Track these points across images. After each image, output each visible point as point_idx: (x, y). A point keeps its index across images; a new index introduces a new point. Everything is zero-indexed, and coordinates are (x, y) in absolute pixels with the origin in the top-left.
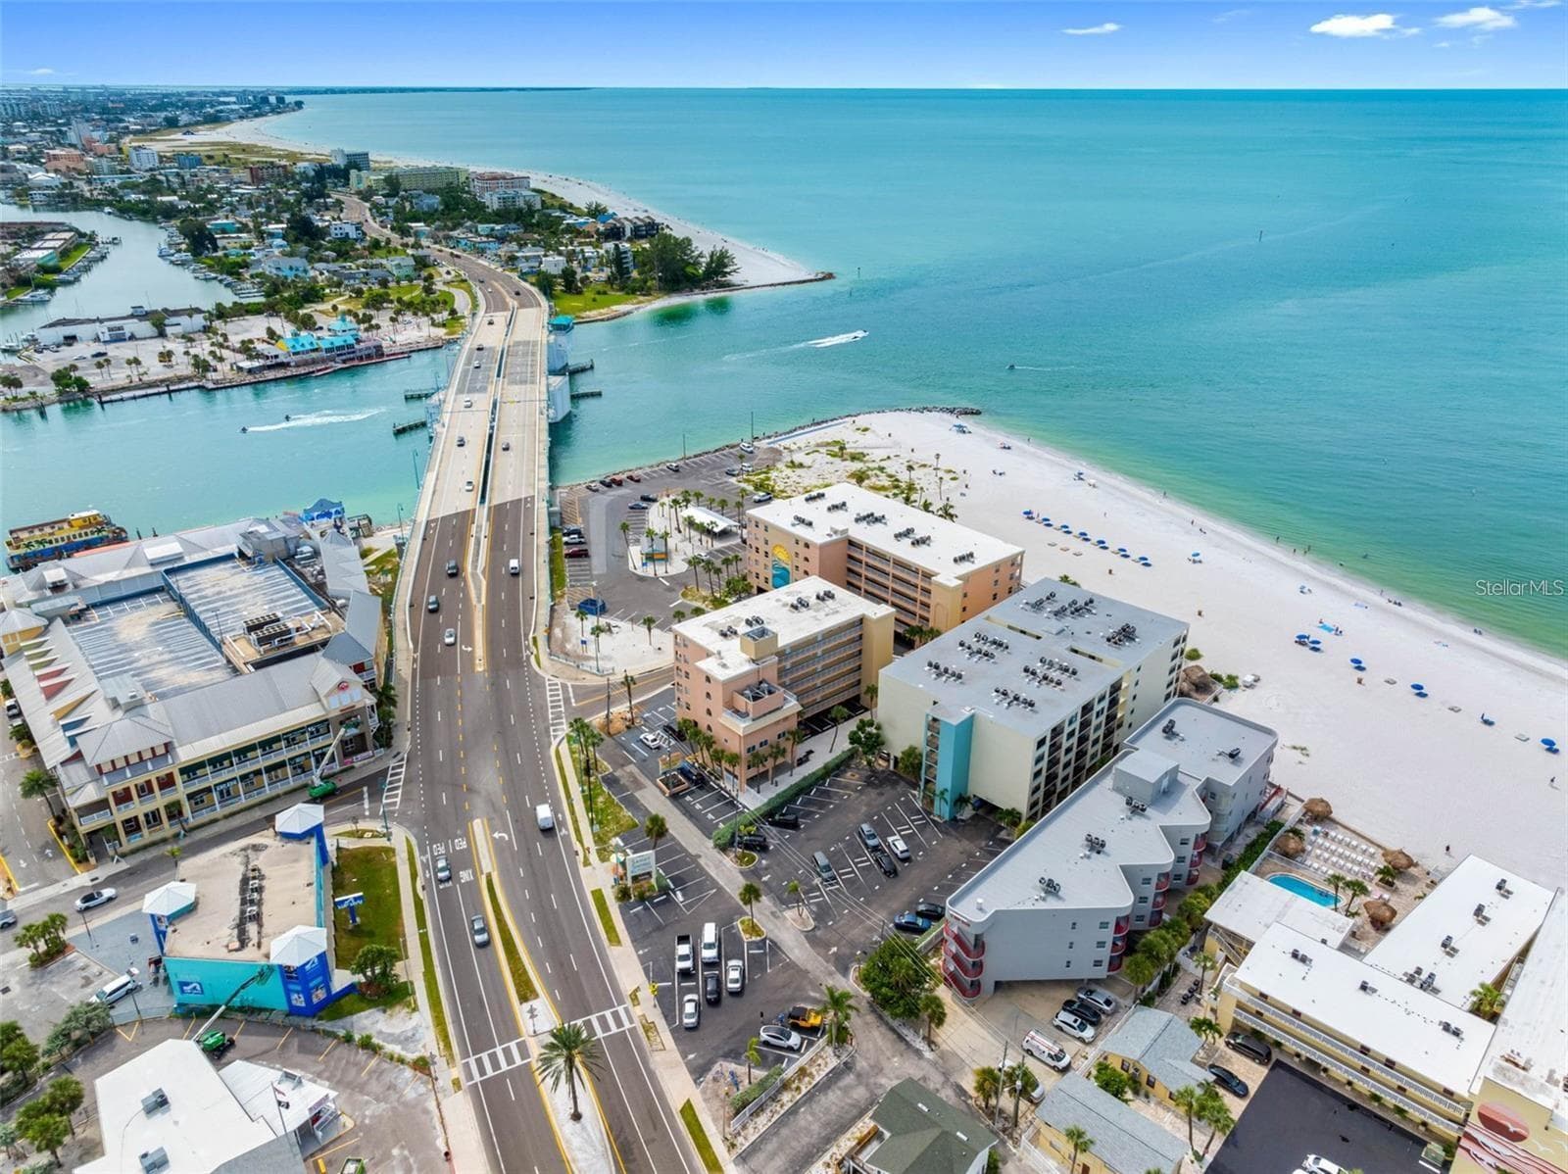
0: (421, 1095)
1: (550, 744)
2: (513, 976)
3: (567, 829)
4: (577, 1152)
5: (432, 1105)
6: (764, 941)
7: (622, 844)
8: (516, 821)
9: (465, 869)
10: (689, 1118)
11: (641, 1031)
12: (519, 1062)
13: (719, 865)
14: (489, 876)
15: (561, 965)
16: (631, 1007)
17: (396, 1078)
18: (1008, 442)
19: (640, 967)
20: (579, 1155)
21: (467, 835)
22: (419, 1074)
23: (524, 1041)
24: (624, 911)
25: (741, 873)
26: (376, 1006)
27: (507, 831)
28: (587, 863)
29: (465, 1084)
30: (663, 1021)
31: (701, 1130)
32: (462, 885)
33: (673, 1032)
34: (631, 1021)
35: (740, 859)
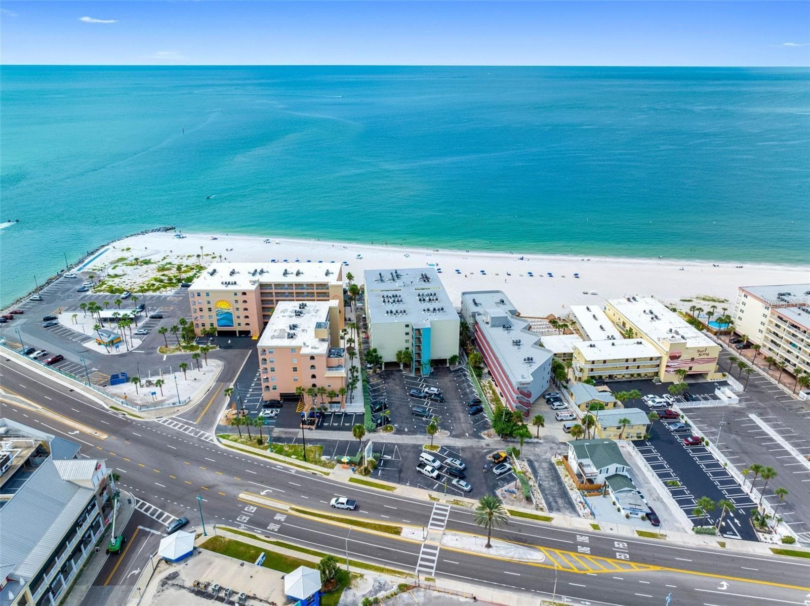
0: (424, 596)
1: (215, 445)
2: (378, 530)
3: (293, 469)
4: (509, 555)
5: (436, 594)
6: (442, 447)
7: (329, 457)
8: (262, 482)
9: (275, 515)
10: (518, 514)
11: (455, 506)
12: (437, 552)
13: (382, 437)
14: (293, 509)
15: (387, 512)
16: (438, 503)
17: (403, 601)
18: (215, 236)
19: (418, 489)
20: (511, 554)
21: (246, 503)
22: (410, 591)
23: (425, 545)
24: (377, 478)
25: (395, 434)
26: (342, 590)
27: (264, 489)
28: (328, 474)
29: (433, 576)
30: (456, 497)
31: (527, 514)
32: (284, 522)
33: (465, 496)
34: (448, 506)
35: (386, 430)
